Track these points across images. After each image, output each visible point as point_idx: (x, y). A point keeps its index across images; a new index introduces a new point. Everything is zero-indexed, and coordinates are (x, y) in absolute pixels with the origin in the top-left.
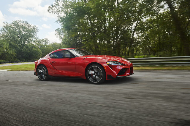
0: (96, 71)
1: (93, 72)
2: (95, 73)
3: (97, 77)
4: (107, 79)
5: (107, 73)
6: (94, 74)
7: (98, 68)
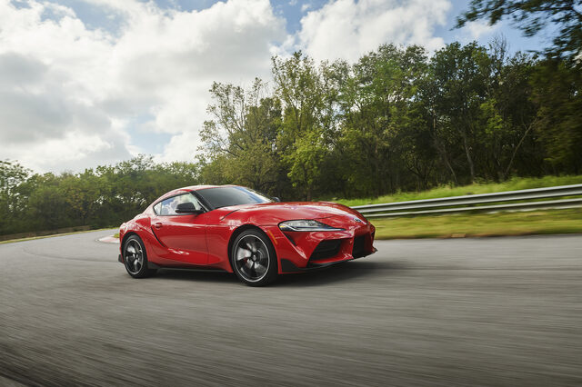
0: (254, 250)
1: (248, 254)
2: (253, 253)
3: (256, 266)
4: (280, 272)
5: (280, 255)
6: (251, 258)
7: (257, 240)
